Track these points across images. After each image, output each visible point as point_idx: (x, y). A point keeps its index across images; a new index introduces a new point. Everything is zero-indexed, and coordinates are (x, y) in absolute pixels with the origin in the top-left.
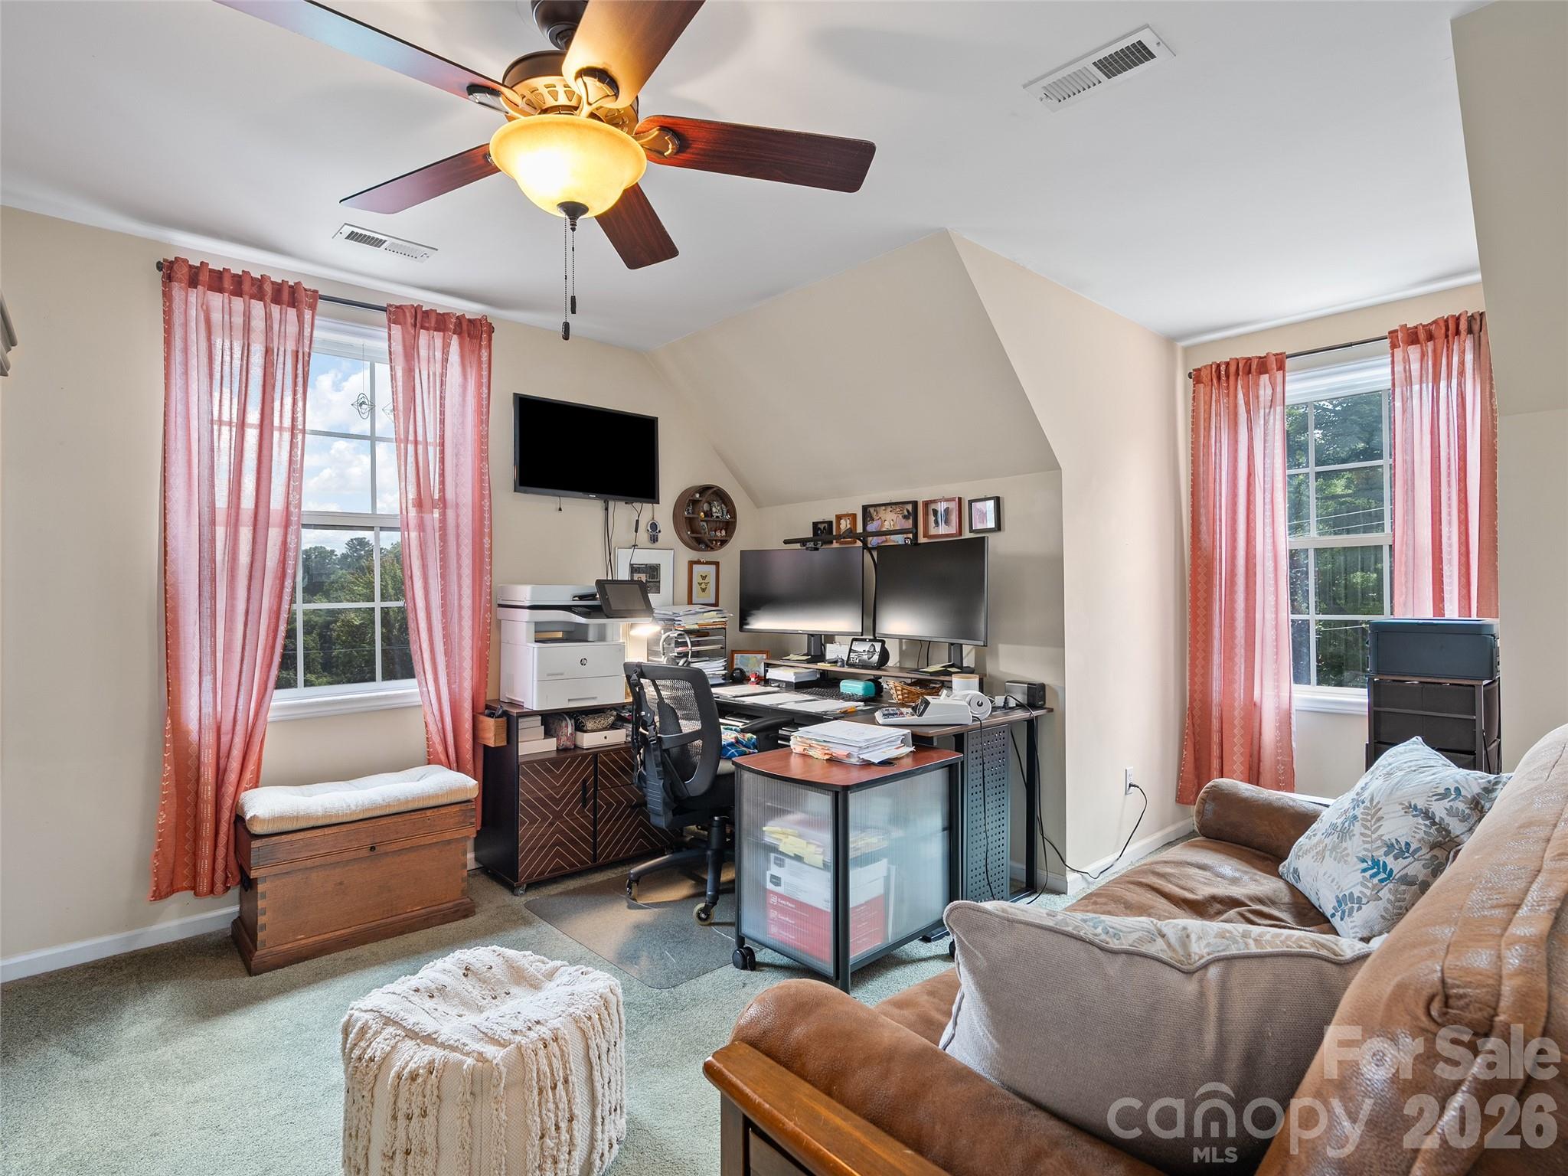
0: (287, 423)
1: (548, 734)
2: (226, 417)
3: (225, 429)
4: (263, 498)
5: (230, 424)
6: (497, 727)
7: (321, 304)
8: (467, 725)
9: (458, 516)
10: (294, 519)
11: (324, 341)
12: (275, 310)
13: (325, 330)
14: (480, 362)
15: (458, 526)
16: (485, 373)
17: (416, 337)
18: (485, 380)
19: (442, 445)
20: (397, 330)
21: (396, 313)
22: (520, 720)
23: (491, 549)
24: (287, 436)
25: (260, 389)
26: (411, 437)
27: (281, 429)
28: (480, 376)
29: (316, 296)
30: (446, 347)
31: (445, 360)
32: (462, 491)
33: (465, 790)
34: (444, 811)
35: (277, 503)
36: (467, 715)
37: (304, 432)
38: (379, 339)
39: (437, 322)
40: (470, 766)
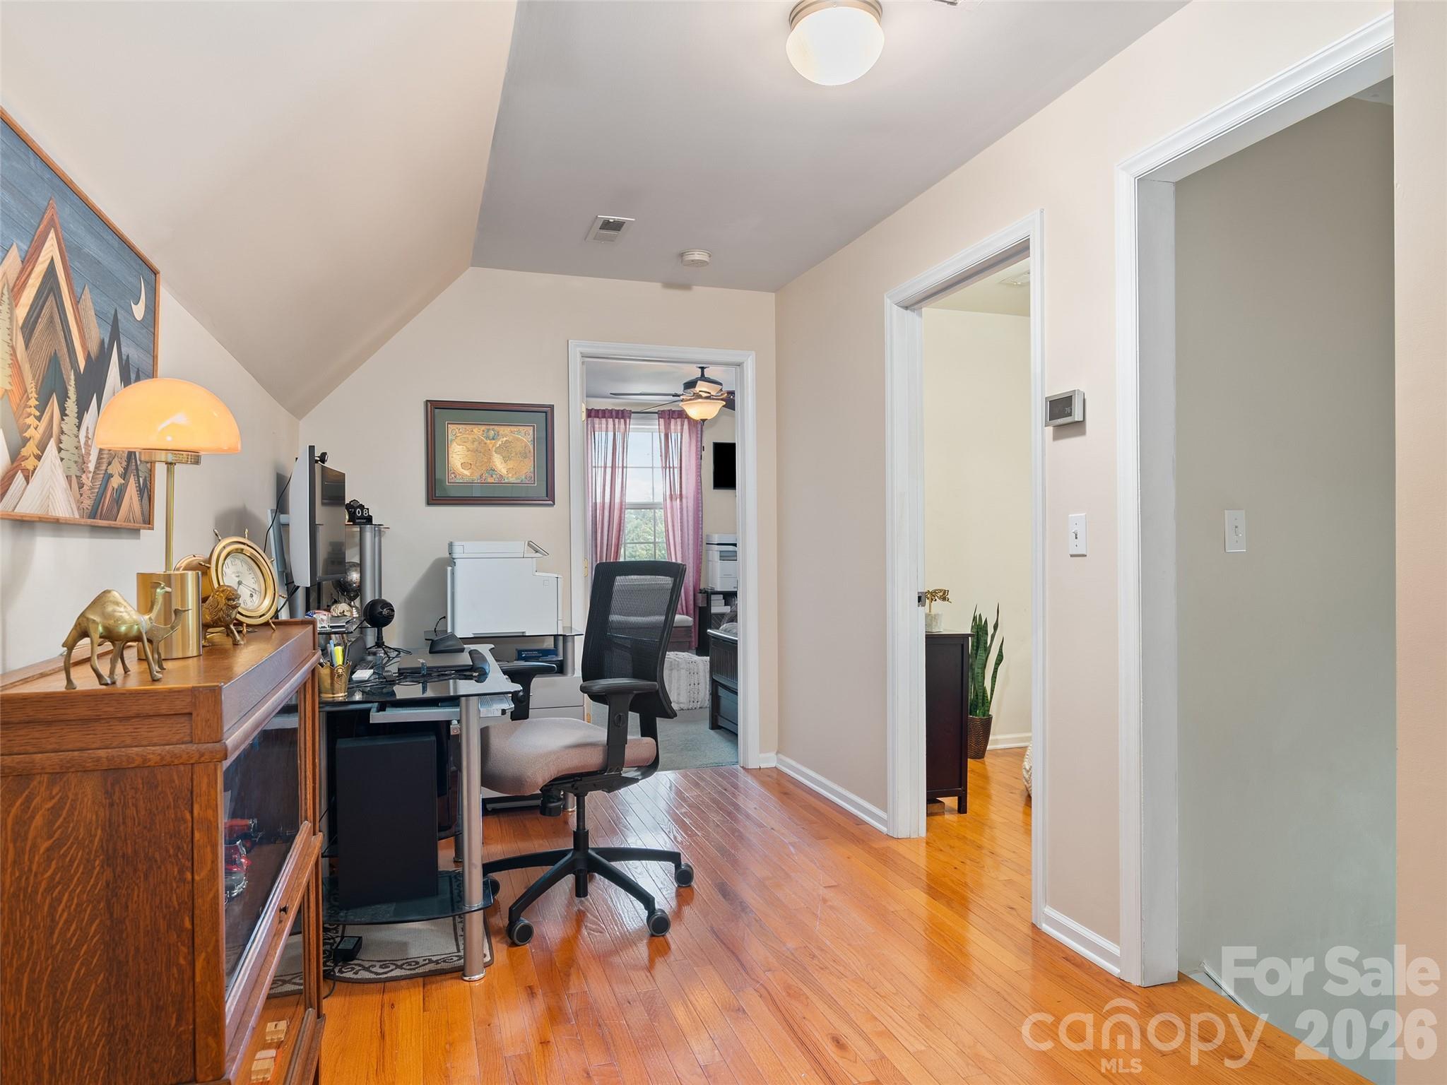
0: (621, 465)
1: (726, 604)
2: (600, 465)
3: (600, 469)
4: (612, 499)
5: (601, 467)
6: (703, 597)
7: (632, 415)
8: (691, 598)
9: (687, 502)
10: (624, 507)
11: (634, 428)
12: (617, 420)
13: (633, 425)
14: (697, 431)
15: (687, 508)
16: (699, 435)
17: (670, 424)
18: (699, 439)
19: (681, 467)
20: (662, 421)
21: (661, 414)
22: (712, 596)
23: (702, 517)
24: (620, 470)
25: (611, 454)
26: (668, 465)
27: (618, 467)
28: (697, 437)
29: (631, 412)
30: (682, 425)
31: (682, 429)
32: (689, 490)
33: (687, 621)
34: (679, 629)
35: (617, 500)
36: (691, 593)
37: (627, 467)
38: (656, 426)
39: (678, 414)
40: (692, 612)
